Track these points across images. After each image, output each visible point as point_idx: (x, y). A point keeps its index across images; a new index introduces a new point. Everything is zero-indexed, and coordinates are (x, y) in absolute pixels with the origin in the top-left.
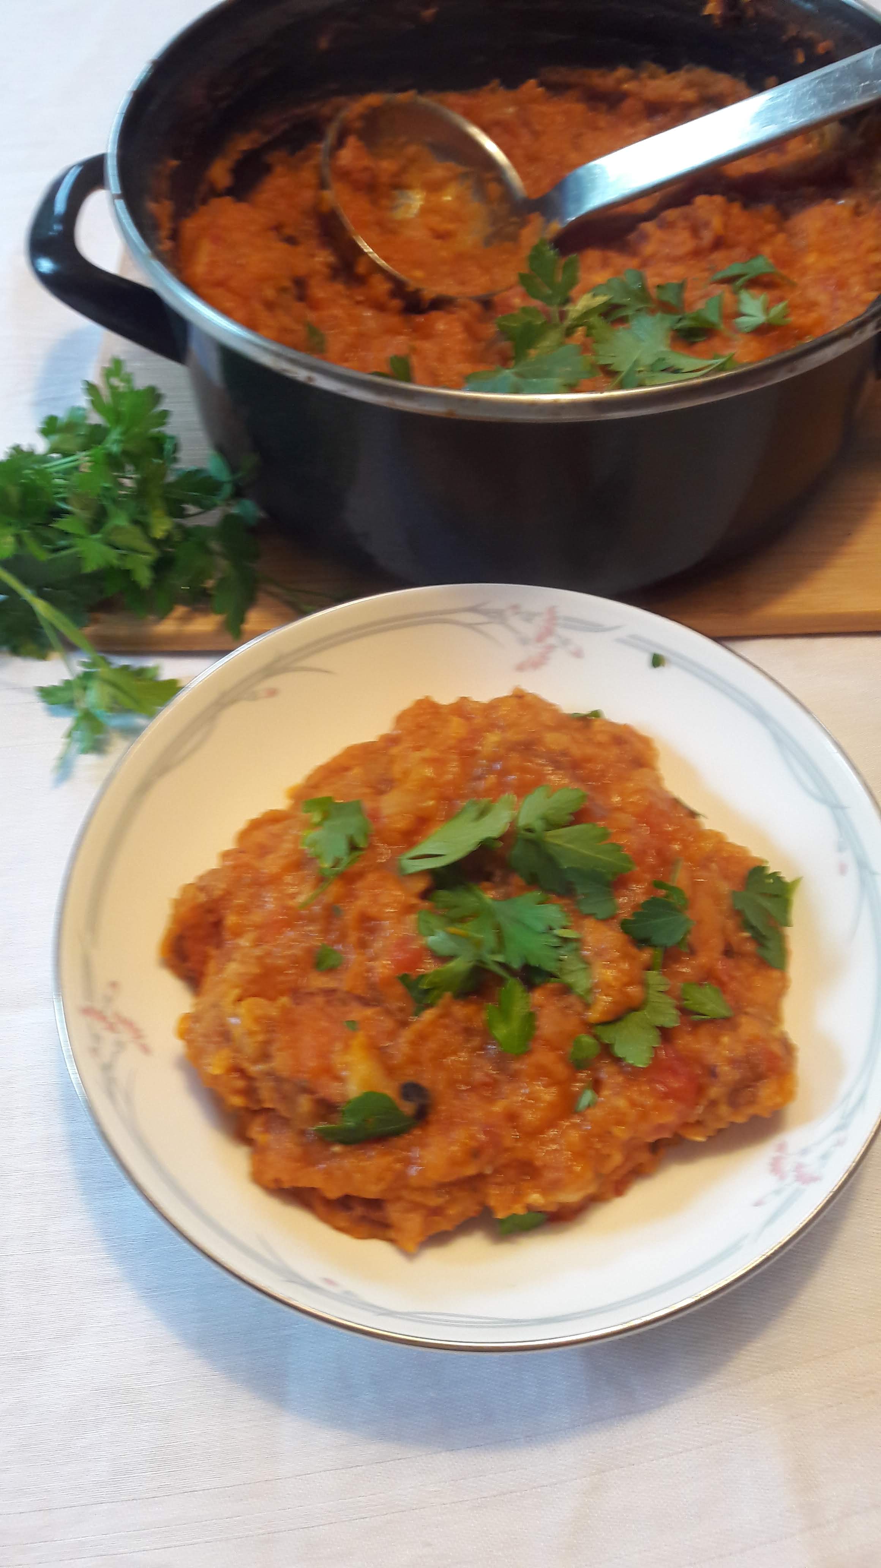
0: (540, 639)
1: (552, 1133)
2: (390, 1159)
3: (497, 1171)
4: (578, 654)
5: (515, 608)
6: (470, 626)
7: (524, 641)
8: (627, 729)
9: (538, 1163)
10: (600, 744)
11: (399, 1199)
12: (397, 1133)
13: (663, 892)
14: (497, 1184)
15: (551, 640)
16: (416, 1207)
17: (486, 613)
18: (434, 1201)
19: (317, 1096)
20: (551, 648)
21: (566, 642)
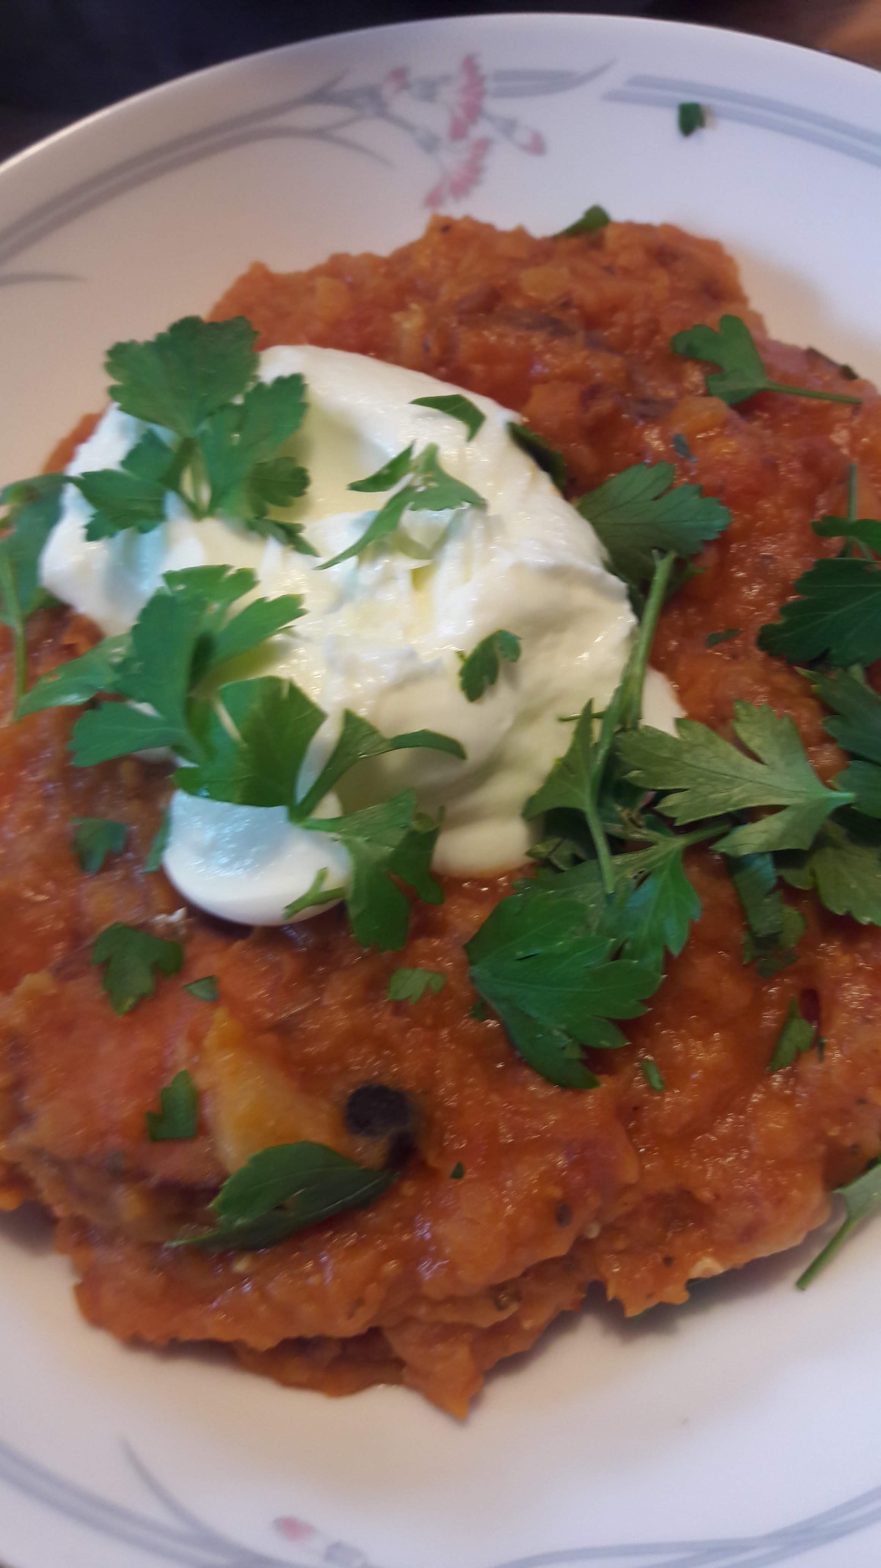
0: (458, 131)
1: (727, 1125)
2: (367, 1257)
3: (610, 1230)
4: (537, 146)
5: (400, 76)
6: (320, 134)
7: (430, 145)
8: (672, 232)
9: (706, 1195)
10: (626, 272)
11: (408, 1321)
12: (366, 1203)
13: (836, 542)
14: (619, 1253)
15: (481, 130)
16: (450, 1332)
17: (346, 100)
18: (487, 1318)
19: (154, 1181)
20: (483, 146)
21: (509, 127)
